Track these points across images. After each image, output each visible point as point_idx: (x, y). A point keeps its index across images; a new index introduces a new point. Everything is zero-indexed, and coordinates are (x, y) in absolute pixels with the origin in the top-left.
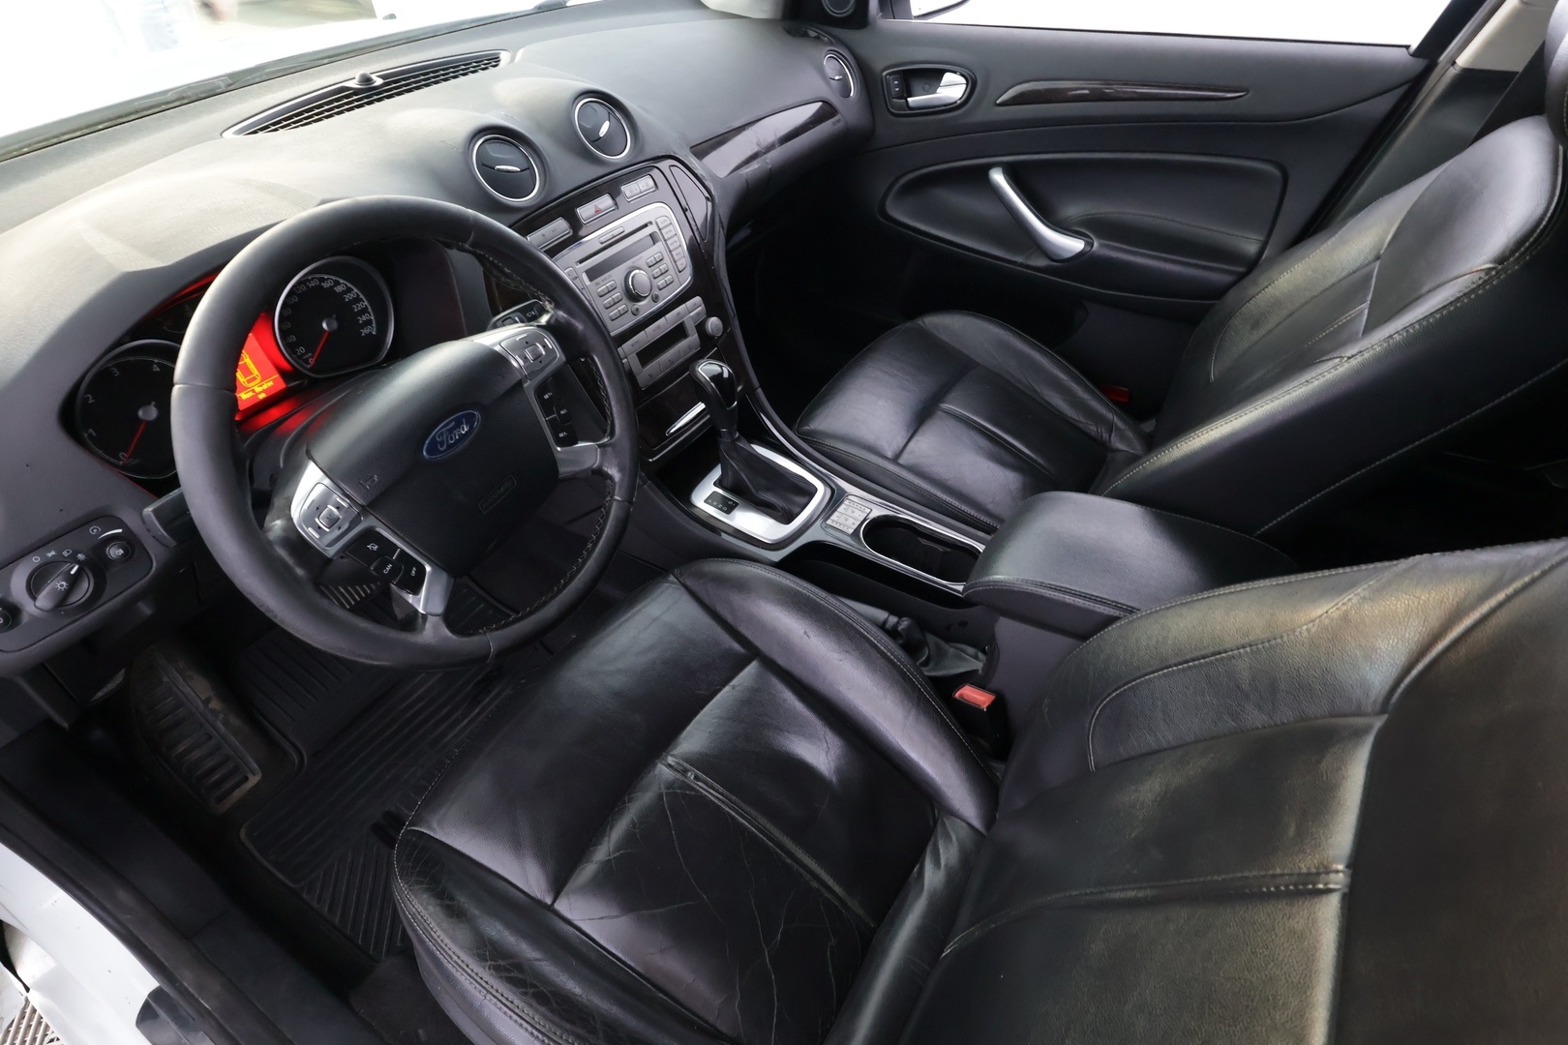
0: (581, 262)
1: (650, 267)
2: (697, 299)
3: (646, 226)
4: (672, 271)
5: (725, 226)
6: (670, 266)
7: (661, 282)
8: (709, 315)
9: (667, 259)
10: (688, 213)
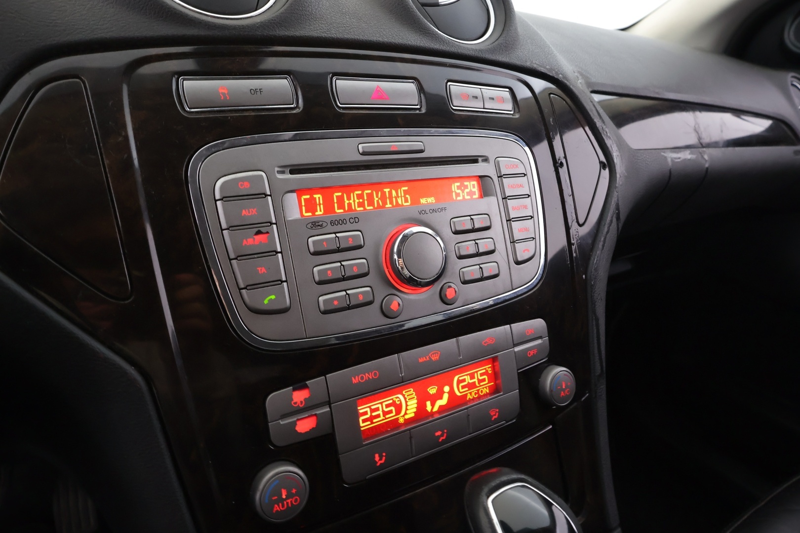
0: (295, 170)
1: (457, 232)
2: (538, 324)
3: (473, 160)
4: (500, 256)
5: (623, 217)
6: (501, 247)
7: (471, 269)
8: (554, 359)
9: (497, 231)
10: (563, 171)
